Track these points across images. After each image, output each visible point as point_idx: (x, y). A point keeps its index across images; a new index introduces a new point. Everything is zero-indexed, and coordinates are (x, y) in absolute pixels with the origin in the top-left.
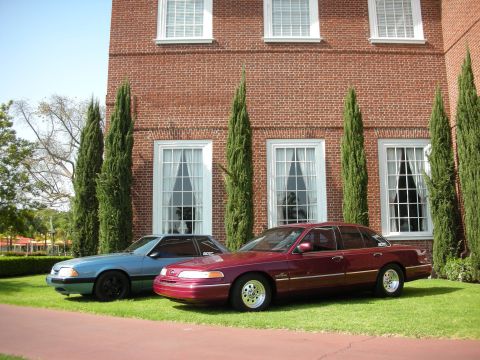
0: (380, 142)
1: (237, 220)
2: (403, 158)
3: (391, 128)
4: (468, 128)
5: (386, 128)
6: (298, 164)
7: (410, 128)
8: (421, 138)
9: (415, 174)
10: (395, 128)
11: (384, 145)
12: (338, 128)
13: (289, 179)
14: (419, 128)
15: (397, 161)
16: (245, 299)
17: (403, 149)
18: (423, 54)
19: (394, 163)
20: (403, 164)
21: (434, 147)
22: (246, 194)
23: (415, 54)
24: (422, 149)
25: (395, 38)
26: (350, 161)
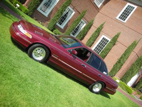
2: (81, 23)
7: (86, 20)
9: (80, 27)
10: (85, 18)
12: (78, 12)
13: (66, 14)
17: (82, 22)
18: (97, 10)
23: (96, 9)
24: (84, 24)
25: (97, 4)
26: (78, 21)
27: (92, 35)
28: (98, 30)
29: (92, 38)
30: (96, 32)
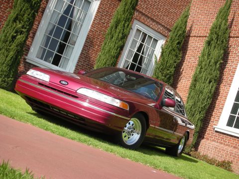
0: (135, 21)
1: (16, 32)
2: (143, 41)
3: (146, 16)
4: (215, 47)
5: (143, 14)
6: (74, 7)
7: (158, 23)
8: (160, 33)
9: (146, 56)
10: (149, 18)
11: (137, 25)
13: (62, 16)
14: (163, 26)
15: (139, 42)
16: (124, 134)
17: (145, 35)
19: (136, 42)
20: (141, 46)
21: (165, 44)
22: (34, 14)
24: (157, 41)
26: (119, 27)
27: (200, 64)
28: (215, 36)
29: (204, 75)
30: (209, 43)
